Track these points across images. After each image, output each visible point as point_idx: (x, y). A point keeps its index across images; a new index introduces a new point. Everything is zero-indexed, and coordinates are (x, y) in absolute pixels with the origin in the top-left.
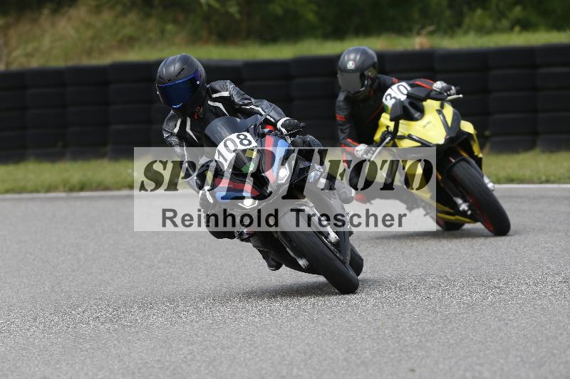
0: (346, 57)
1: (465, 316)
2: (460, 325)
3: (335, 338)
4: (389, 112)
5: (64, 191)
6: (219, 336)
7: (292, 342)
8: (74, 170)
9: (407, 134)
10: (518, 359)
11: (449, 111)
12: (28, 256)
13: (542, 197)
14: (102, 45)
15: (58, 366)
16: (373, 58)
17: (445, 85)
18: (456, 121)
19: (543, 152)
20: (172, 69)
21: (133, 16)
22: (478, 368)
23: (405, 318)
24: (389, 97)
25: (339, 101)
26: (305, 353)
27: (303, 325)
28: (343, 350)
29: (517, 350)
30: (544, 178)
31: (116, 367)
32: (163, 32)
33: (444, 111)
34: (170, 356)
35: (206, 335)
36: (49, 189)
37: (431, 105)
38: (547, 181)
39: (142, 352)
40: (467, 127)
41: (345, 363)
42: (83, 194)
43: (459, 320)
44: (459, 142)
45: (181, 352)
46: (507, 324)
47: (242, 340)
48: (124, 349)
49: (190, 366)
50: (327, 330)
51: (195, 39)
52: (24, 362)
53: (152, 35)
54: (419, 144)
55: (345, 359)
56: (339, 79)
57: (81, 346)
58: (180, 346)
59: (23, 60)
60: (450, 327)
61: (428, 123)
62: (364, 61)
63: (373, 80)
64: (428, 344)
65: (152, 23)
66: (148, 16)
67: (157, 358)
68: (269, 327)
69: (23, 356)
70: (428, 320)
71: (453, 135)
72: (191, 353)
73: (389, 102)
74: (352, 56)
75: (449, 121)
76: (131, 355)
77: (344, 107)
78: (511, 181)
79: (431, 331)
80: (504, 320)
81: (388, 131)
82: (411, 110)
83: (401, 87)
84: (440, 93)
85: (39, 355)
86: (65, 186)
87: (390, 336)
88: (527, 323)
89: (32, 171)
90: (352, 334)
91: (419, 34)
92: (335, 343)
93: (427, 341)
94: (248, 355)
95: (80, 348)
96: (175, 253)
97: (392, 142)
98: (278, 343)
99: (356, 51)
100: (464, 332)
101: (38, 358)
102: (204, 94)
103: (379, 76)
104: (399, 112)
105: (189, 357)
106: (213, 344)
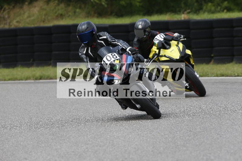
0: (138, 23)
1: (203, 133)
2: (201, 137)
3: (148, 142)
4: (156, 46)
5: (33, 80)
6: (98, 141)
7: (130, 143)
8: (37, 71)
9: (164, 55)
10: (226, 151)
11: (181, 45)
12: (18, 107)
13: (236, 82)
14: (49, 18)
15: (31, 154)
16: (149, 24)
17: (178, 34)
18: (184, 49)
19: (236, 63)
20: (83, 27)
21: (62, 5)
22: (208, 155)
23: (178, 134)
24: (156, 40)
25: (135, 41)
26: (135, 148)
27: (134, 137)
28: (151, 147)
29: (226, 147)
30: (236, 74)
31: (55, 154)
32: (75, 12)
33: (179, 45)
34: (78, 149)
35: (93, 141)
36: (27, 79)
37: (174, 43)
38: (238, 76)
39: (66, 148)
40: (188, 52)
41: (152, 153)
42: (41, 81)
43: (200, 135)
44: (185, 58)
45: (83, 148)
46: (221, 136)
47: (109, 143)
48: (58, 147)
49: (86, 154)
50: (144, 138)
51: (89, 15)
52: (17, 152)
53: (70, 14)
54: (169, 59)
55: (152, 151)
56: (135, 32)
57: (40, 145)
58: (82, 145)
59: (16, 24)
60: (196, 138)
61: (172, 50)
62: (146, 25)
63: (149, 33)
64: (188, 145)
65: (70, 8)
66: (69, 5)
67: (73, 150)
68: (120, 137)
69: (16, 149)
70: (187, 134)
71: (183, 55)
72: (87, 148)
73: (156, 42)
74: (140, 23)
75: (181, 49)
76: (62, 149)
77: (137, 44)
78: (223, 76)
79: (188, 139)
80: (220, 135)
81: (155, 53)
82: (165, 45)
83: (161, 35)
84: (177, 38)
85: (23, 149)
86: (33, 78)
87: (171, 141)
88: (230, 136)
89: (20, 71)
90: (155, 140)
91: (183, 13)
92: (148, 144)
93: (187, 143)
94: (111, 149)
95: (40, 146)
96: (80, 106)
97: (157, 58)
98: (124, 144)
99: (142, 21)
100: (202, 140)
101: (23, 150)
102: (96, 37)
103: (151, 31)
104: (161, 46)
105: (86, 150)
106: (96, 144)
